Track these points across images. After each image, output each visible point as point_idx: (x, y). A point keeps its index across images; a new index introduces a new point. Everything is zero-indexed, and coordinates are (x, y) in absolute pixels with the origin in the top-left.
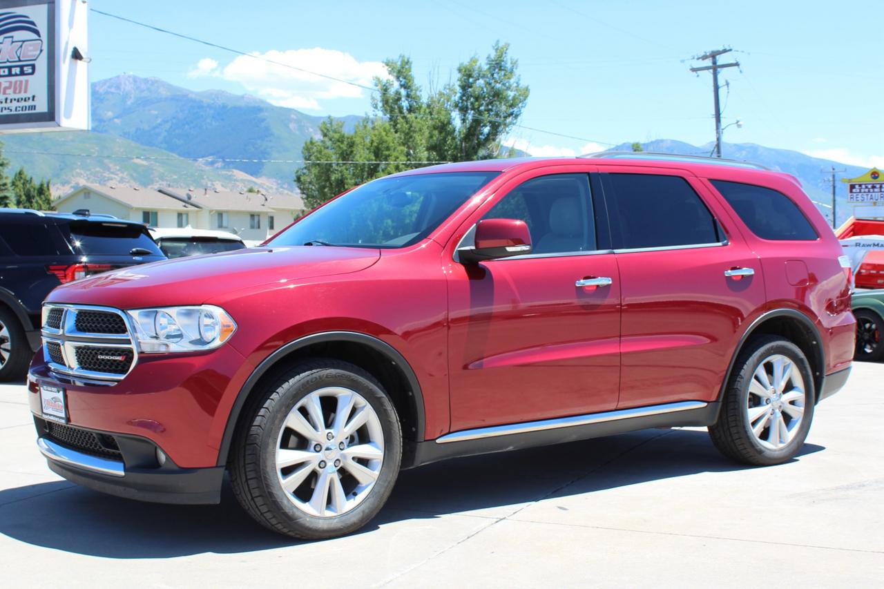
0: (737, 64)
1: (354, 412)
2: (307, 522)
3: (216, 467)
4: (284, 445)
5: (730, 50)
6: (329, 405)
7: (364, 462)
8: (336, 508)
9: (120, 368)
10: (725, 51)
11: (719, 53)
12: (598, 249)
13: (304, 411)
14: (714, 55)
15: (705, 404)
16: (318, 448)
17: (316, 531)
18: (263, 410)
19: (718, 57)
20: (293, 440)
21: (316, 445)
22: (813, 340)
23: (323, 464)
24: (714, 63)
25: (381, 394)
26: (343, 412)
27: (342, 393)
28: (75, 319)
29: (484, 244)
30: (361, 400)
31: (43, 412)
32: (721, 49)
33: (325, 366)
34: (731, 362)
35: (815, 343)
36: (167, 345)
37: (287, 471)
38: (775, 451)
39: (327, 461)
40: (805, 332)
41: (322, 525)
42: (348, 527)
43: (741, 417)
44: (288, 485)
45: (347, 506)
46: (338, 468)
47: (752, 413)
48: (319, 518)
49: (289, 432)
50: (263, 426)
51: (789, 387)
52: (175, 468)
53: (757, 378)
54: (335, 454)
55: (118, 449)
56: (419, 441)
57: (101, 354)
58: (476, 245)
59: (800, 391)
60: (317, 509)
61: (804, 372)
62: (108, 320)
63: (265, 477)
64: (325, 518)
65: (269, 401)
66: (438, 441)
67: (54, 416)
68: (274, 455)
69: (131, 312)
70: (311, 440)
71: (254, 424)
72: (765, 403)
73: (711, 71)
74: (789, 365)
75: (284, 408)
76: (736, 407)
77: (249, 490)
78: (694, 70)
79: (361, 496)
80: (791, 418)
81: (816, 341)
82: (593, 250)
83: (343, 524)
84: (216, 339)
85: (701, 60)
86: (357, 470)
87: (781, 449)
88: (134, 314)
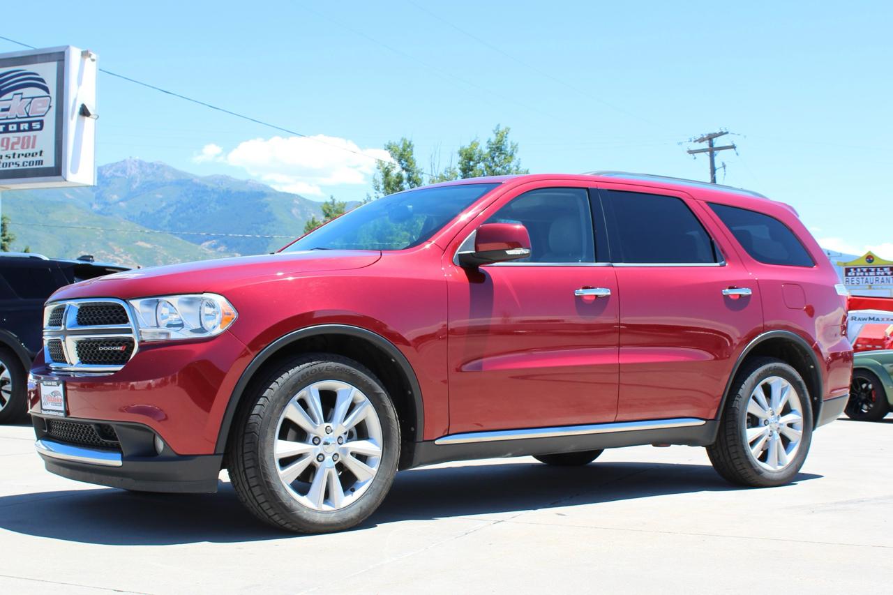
0: (733, 147)
1: (352, 407)
2: (304, 514)
3: (215, 454)
4: (283, 436)
5: (727, 133)
6: (329, 399)
7: (362, 458)
8: (334, 502)
9: (120, 358)
10: (721, 134)
11: (716, 135)
12: (596, 262)
13: (303, 403)
14: (710, 138)
15: (703, 422)
16: (317, 440)
17: (314, 524)
18: (262, 399)
19: (714, 140)
20: (291, 432)
21: (315, 437)
22: (811, 365)
23: (321, 457)
24: (711, 145)
25: (380, 390)
26: (341, 407)
27: (340, 387)
28: (77, 314)
29: (484, 247)
30: (360, 396)
31: (42, 409)
32: (717, 131)
33: (325, 359)
34: (728, 383)
35: (812, 367)
36: (168, 334)
37: (285, 462)
38: (773, 472)
39: (325, 455)
40: (803, 356)
41: (319, 518)
42: (345, 523)
43: (739, 437)
44: (287, 476)
45: (345, 501)
46: (337, 462)
47: (751, 434)
48: (316, 511)
49: (288, 424)
50: (262, 415)
51: (787, 410)
52: (173, 455)
53: (754, 398)
54: (334, 448)
55: (117, 440)
56: (418, 440)
57: (102, 346)
58: (476, 248)
59: (798, 414)
60: (315, 503)
61: (802, 395)
62: (110, 312)
63: (263, 466)
64: (323, 512)
65: (268, 390)
66: (437, 442)
67: (53, 410)
68: (272, 444)
69: (132, 302)
70: (309, 433)
71: (253, 413)
72: (763, 424)
73: (708, 153)
74: (787, 387)
75: (283, 398)
76: (735, 426)
77: (247, 480)
78: (691, 152)
79: (359, 492)
80: (790, 441)
81: (814, 365)
82: (593, 262)
83: (341, 519)
84: (215, 327)
85: (697, 142)
86: (354, 466)
87: (780, 471)
88: (136, 303)
